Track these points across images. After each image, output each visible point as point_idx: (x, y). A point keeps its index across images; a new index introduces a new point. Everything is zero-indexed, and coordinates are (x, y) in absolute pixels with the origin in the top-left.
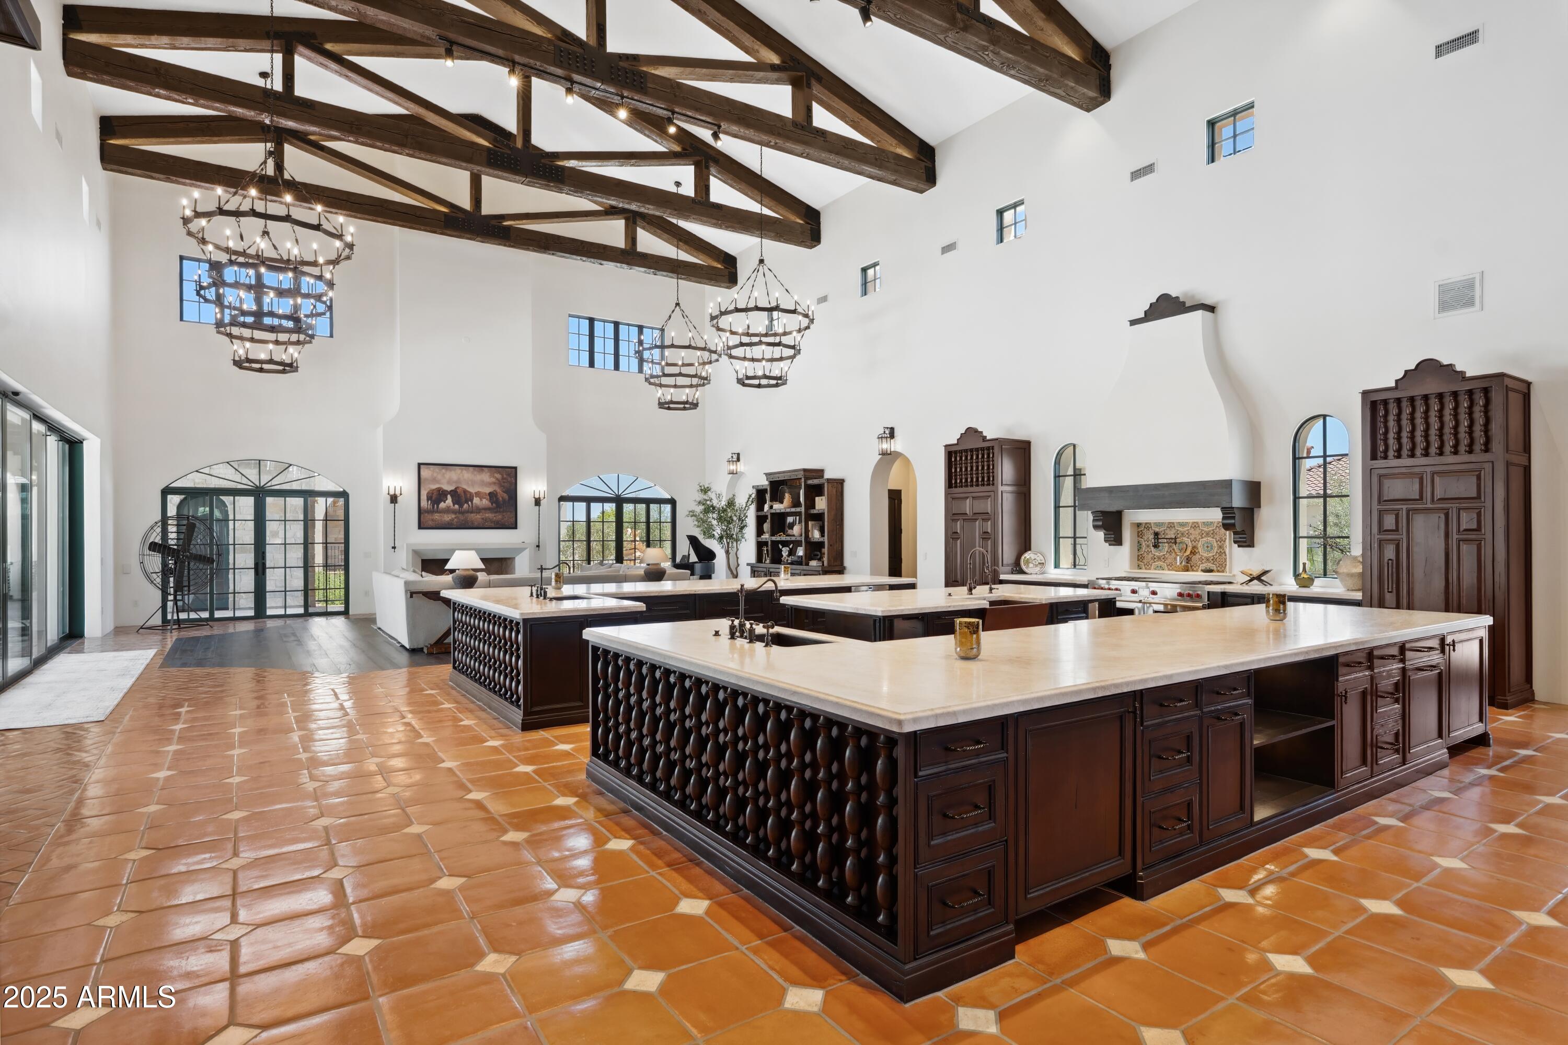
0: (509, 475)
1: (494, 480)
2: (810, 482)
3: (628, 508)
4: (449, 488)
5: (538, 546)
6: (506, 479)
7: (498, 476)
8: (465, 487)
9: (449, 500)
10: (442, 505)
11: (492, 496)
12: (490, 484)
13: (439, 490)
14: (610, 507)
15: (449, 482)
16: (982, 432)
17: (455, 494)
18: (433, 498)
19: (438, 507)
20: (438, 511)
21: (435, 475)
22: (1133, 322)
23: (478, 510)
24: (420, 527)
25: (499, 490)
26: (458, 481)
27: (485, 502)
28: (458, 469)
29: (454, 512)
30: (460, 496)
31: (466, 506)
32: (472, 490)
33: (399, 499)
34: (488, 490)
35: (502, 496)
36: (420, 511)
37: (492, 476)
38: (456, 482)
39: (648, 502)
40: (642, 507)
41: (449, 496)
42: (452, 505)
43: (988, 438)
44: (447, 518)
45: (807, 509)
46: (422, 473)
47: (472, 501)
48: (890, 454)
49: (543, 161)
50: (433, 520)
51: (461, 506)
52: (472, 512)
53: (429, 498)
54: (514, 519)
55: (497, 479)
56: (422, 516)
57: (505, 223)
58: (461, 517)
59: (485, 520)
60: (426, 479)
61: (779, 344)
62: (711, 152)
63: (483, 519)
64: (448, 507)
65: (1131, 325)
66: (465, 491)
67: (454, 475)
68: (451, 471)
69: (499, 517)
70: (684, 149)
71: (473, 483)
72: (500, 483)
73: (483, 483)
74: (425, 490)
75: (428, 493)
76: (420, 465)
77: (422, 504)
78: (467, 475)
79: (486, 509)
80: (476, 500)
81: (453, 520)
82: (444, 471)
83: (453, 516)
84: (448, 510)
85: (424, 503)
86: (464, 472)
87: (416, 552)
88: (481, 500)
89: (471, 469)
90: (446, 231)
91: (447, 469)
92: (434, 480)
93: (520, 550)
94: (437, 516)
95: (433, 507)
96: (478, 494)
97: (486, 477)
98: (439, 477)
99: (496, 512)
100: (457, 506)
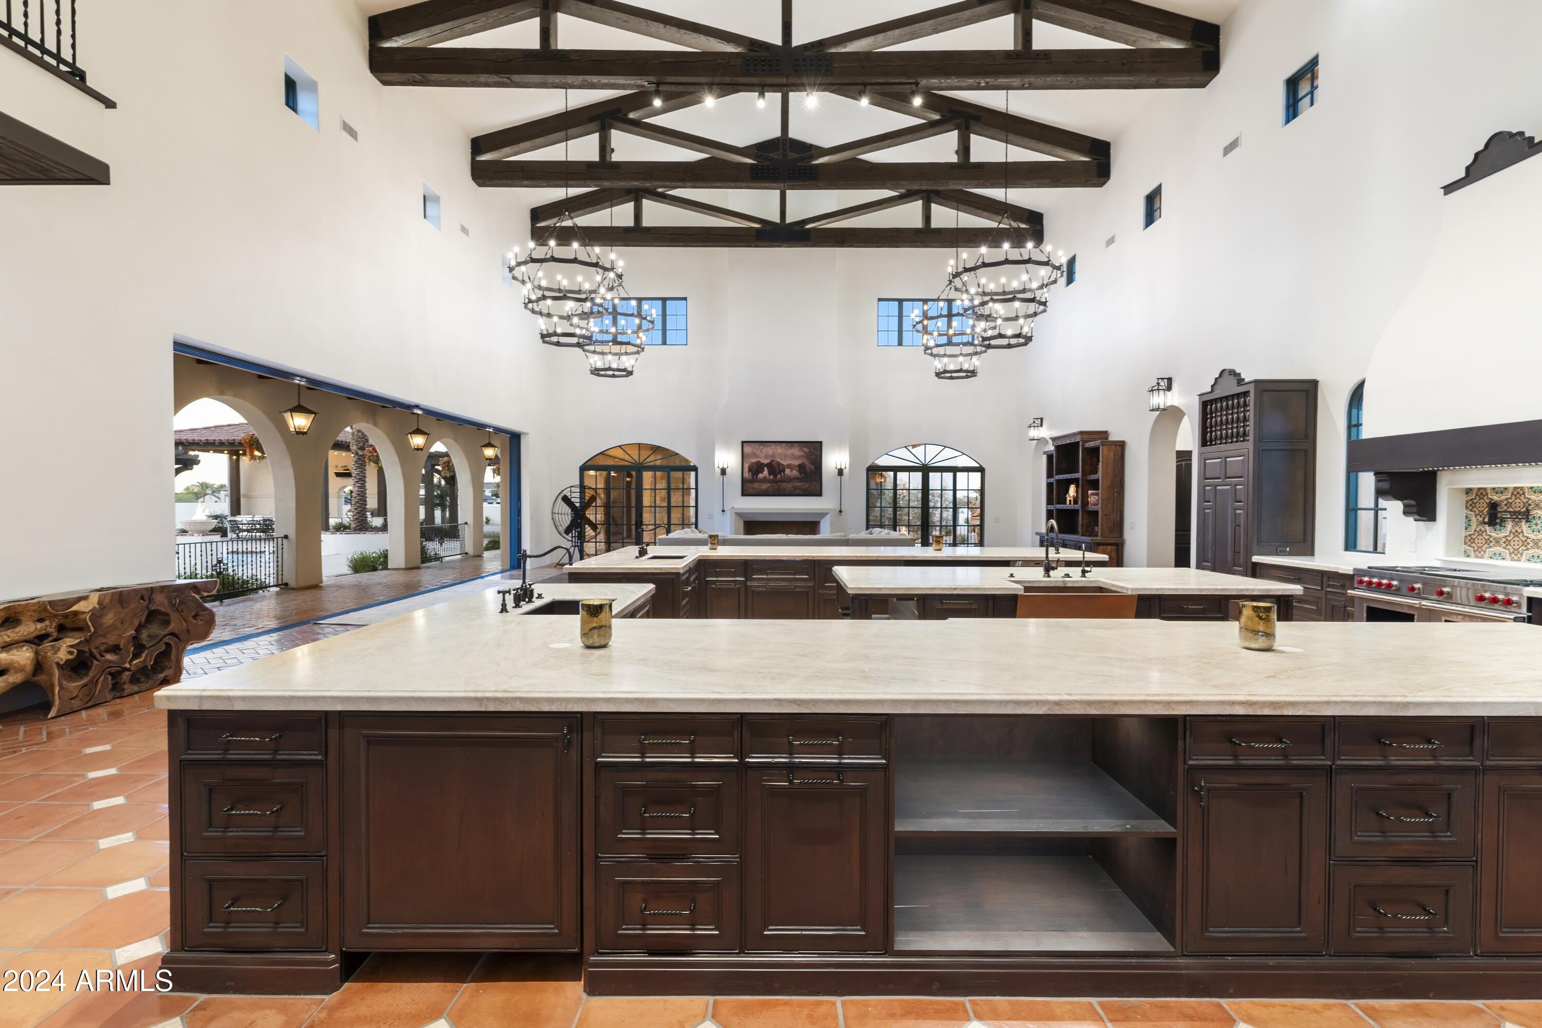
0: (815, 449)
1: (802, 453)
2: (1087, 445)
3: (934, 478)
4: (766, 461)
5: (841, 511)
6: (813, 452)
7: (806, 450)
8: (779, 460)
9: (766, 472)
10: (761, 476)
11: (801, 467)
12: (798, 457)
13: (758, 462)
14: (917, 477)
15: (766, 457)
16: (1239, 374)
17: (770, 466)
18: (754, 469)
19: (757, 477)
20: (758, 481)
21: (755, 450)
22: (1449, 189)
23: (790, 480)
24: (743, 495)
25: (806, 463)
26: (773, 455)
27: (795, 473)
28: (773, 446)
29: (769, 481)
30: (775, 468)
31: (779, 476)
32: (785, 463)
33: (728, 471)
34: (797, 462)
35: (810, 466)
36: (744, 481)
37: (801, 450)
38: (771, 456)
39: (954, 470)
40: (948, 476)
41: (766, 469)
42: (768, 475)
43: (1247, 380)
44: (764, 486)
45: (1084, 475)
46: (745, 450)
47: (784, 471)
48: (1166, 410)
49: (799, 164)
50: (753, 488)
51: (775, 476)
52: (784, 481)
53: (750, 470)
54: (819, 487)
55: (805, 452)
56: (744, 485)
57: (807, 227)
58: (775, 486)
59: (796, 488)
60: (748, 454)
61: (1032, 300)
62: (969, 110)
63: (793, 487)
64: (765, 477)
65: (1446, 194)
66: (779, 464)
67: (769, 450)
68: (767, 447)
69: (807, 485)
70: (943, 116)
71: (786, 457)
72: (808, 456)
73: (794, 457)
74: (747, 463)
75: (749, 467)
76: (743, 442)
77: (745, 476)
78: (780, 450)
79: (796, 479)
80: (788, 471)
81: (769, 487)
82: (762, 447)
83: (769, 485)
84: (764, 480)
85: (747, 475)
86: (778, 447)
87: (739, 514)
88: (792, 471)
89: (784, 445)
90: (757, 244)
91: (764, 446)
92: (754, 455)
93: (824, 515)
94: (756, 485)
95: (753, 477)
96: (789, 466)
97: (796, 451)
98: (758, 452)
99: (803, 482)
100: (772, 477)
